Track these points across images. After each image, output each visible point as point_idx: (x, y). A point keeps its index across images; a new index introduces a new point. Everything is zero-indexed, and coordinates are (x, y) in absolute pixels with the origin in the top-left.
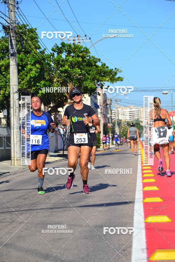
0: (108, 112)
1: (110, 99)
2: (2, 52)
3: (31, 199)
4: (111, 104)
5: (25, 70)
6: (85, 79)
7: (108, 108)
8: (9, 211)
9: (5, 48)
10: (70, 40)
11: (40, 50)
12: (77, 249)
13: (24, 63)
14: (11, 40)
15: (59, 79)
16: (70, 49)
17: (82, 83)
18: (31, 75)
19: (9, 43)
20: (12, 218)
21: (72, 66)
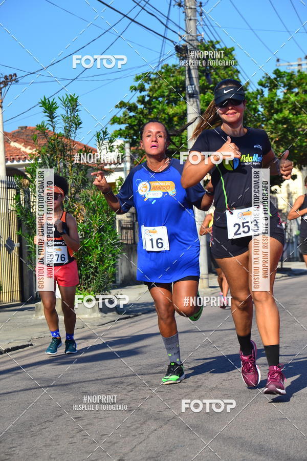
3: (228, 347)
9: (180, 84)
10: (292, 65)
14: (189, 70)
16: (293, 81)
19: (185, 75)
21: (295, 110)
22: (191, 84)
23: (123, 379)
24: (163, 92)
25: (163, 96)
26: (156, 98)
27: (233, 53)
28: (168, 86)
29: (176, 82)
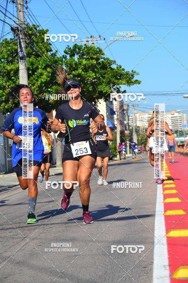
0: (125, 118)
1: (127, 104)
2: (11, 56)
4: (128, 110)
5: (35, 74)
6: (99, 83)
7: (124, 114)
8: (21, 226)
9: (15, 51)
10: (83, 41)
11: (52, 52)
12: (94, 267)
13: (34, 67)
14: (20, 42)
17: (97, 87)
18: (43, 80)
19: (18, 46)
21: (86, 69)
22: (21, 51)
24: (4, 56)
25: (4, 58)
27: (48, 33)
28: (7, 52)
29: (12, 50)
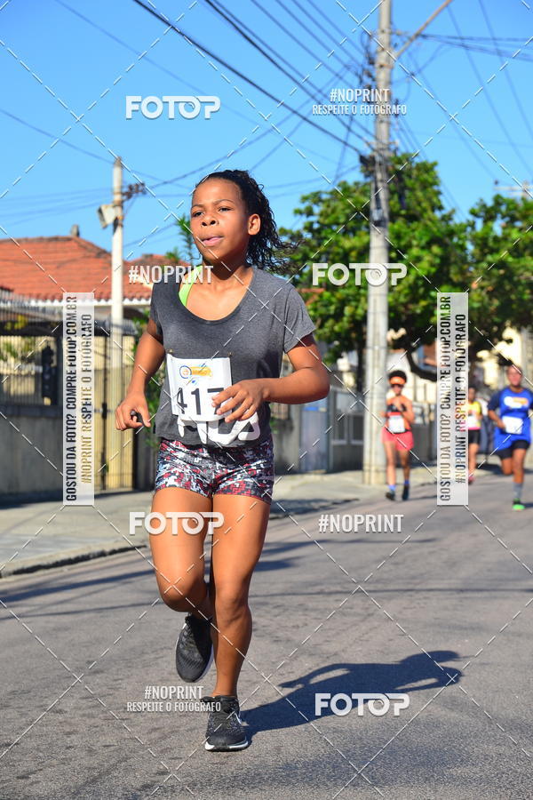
10: (514, 190)
11: (444, 212)
12: (525, 693)
13: (403, 243)
14: (376, 189)
15: (485, 283)
16: (515, 213)
18: (420, 272)
19: (371, 197)
20: (367, 606)
21: (517, 252)
22: (379, 207)
23: (268, 600)
24: (338, 218)
25: (338, 224)
26: (329, 226)
27: (437, 169)
28: (343, 210)
